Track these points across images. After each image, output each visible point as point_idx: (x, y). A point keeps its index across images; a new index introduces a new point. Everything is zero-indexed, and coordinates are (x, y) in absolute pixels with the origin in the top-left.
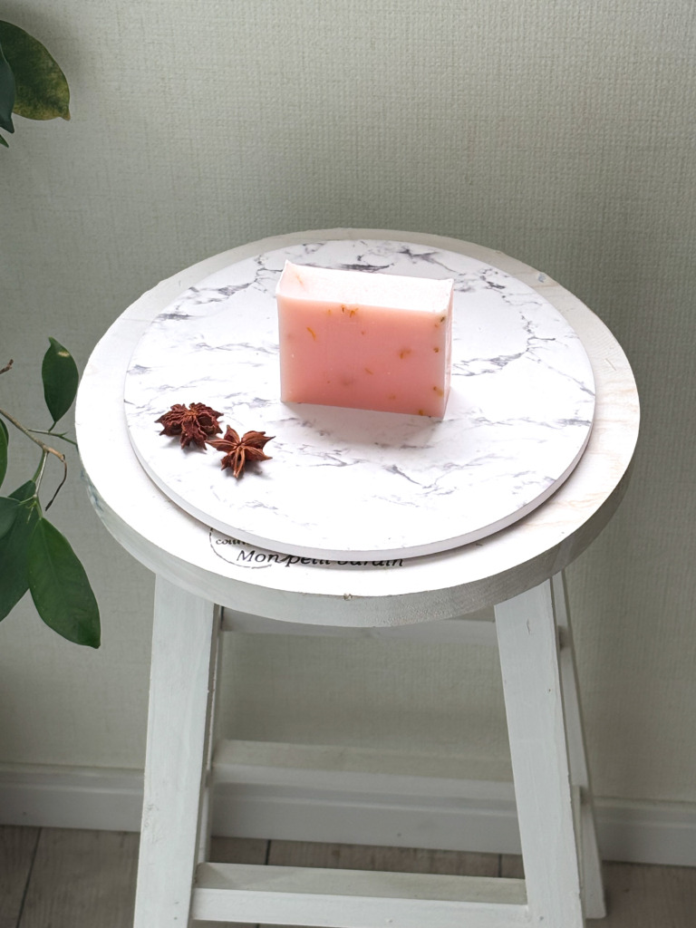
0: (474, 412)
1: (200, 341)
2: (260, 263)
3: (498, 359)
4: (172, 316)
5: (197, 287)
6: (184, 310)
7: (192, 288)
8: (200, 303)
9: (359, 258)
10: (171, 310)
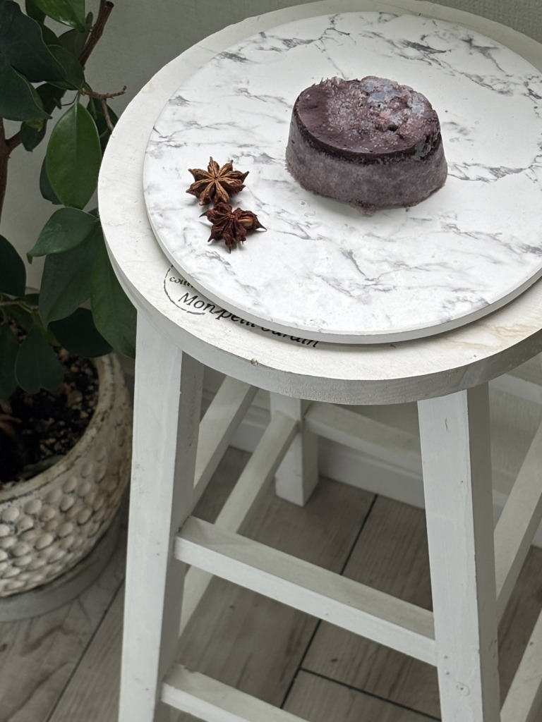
0: (448, 217)
1: (243, 86)
2: (332, 22)
3: (498, 169)
4: (232, 56)
5: (267, 34)
6: (245, 53)
7: (262, 34)
8: (262, 49)
9: (423, 38)
10: (233, 50)
